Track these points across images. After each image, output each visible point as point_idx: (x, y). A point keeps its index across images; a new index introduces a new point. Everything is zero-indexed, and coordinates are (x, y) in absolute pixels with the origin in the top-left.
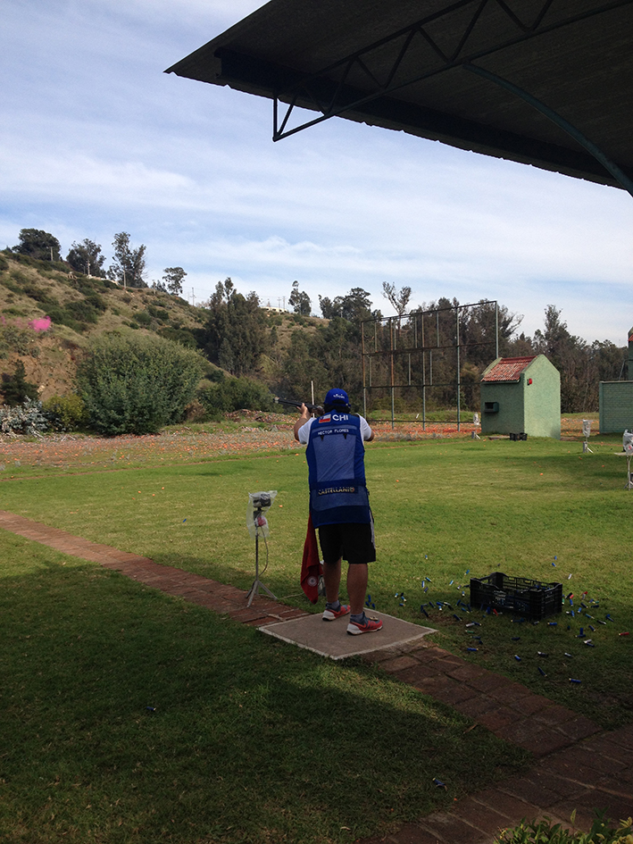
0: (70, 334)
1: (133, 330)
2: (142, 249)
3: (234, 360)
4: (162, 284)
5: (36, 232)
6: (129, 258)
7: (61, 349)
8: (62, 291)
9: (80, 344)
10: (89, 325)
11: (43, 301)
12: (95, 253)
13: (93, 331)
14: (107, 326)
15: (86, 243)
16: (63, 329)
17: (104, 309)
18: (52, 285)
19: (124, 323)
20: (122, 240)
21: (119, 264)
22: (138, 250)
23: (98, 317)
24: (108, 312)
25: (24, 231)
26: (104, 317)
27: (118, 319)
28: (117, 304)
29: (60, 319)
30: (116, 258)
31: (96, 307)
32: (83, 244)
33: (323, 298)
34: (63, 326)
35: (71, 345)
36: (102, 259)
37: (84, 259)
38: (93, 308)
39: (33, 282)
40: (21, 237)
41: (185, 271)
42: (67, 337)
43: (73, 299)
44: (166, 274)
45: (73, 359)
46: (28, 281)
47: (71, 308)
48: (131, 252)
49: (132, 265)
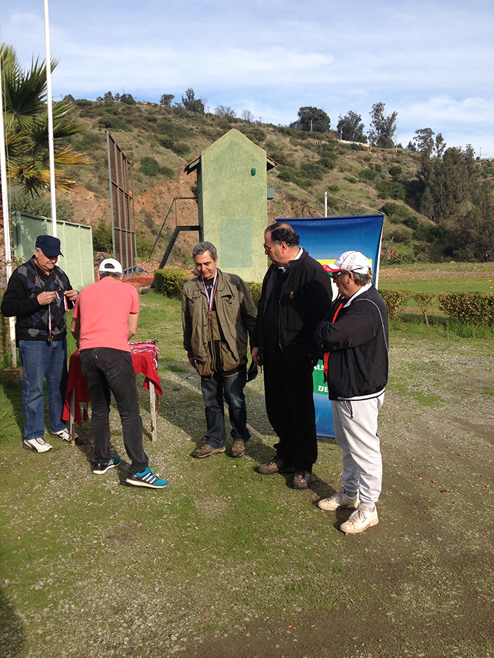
0: (293, 189)
1: (351, 184)
2: (394, 115)
4: (413, 144)
5: (310, 108)
6: (383, 123)
7: (284, 201)
8: (303, 155)
9: (299, 198)
10: (313, 181)
11: (284, 165)
12: (357, 122)
13: (317, 187)
14: (330, 181)
15: (350, 114)
16: (289, 186)
17: (332, 168)
18: (296, 151)
19: (345, 178)
20: (378, 109)
21: (375, 130)
22: (391, 116)
23: (325, 175)
24: (335, 170)
25: (301, 109)
26: (330, 174)
27: (342, 175)
28: (350, 163)
29: (288, 178)
30: (373, 125)
31: (326, 166)
32: (348, 116)
34: (291, 183)
35: (292, 199)
36: (362, 126)
37: (349, 127)
38: (322, 167)
39: (281, 150)
40: (299, 114)
41: (433, 131)
42: (291, 193)
43: (309, 161)
44: (417, 135)
45: (292, 209)
46: (277, 148)
47: (304, 168)
48: (385, 118)
49: (385, 129)
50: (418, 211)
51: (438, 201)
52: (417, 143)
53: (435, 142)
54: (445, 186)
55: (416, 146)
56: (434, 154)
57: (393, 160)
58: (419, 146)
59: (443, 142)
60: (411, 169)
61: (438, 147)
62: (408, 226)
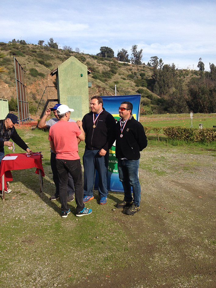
0: (99, 83)
1: (124, 80)
2: (141, 51)
3: (159, 90)
5: (105, 47)
6: (137, 54)
7: (95, 88)
8: (103, 68)
9: (102, 86)
10: (108, 79)
11: (94, 72)
12: (125, 54)
13: (109, 82)
14: (115, 79)
15: (123, 50)
16: (97, 81)
17: (115, 73)
18: (100, 66)
19: (121, 78)
20: (134, 48)
21: (133, 57)
23: (113, 76)
24: (117, 74)
25: (101, 48)
26: (115, 76)
27: (120, 76)
28: (123, 71)
29: (97, 78)
30: (132, 55)
31: (113, 72)
32: (122, 51)
33: (211, 64)
34: (98, 80)
35: (99, 87)
36: (128, 55)
37: (122, 56)
38: (111, 73)
39: (93, 65)
40: (101, 50)
41: (158, 58)
43: (105, 70)
44: (151, 59)
45: (99, 91)
46: (91, 65)
47: (103, 74)
48: (138, 52)
49: (138, 57)
50: (153, 92)
51: (161, 87)
52: (151, 62)
53: (159, 62)
54: (164, 81)
55: (151, 64)
56: (158, 67)
57: (141, 70)
58: (152, 64)
59: (162, 62)
60: (149, 74)
61: (160, 64)
62: (149, 98)
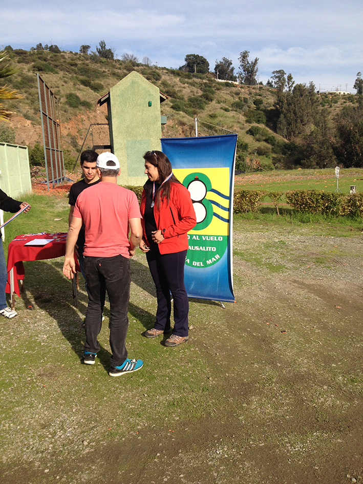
0: (183, 117)
1: (226, 112)
2: (256, 60)
3: (287, 129)
4: (271, 82)
5: (194, 56)
6: (248, 66)
7: (177, 126)
8: (189, 91)
9: (188, 123)
10: (198, 110)
11: (175, 98)
12: (229, 66)
13: (200, 114)
14: (210, 111)
15: (224, 60)
16: (180, 114)
17: (212, 100)
18: (184, 88)
19: (221, 108)
20: (244, 56)
21: (242, 71)
22: (254, 61)
23: (207, 106)
24: (214, 102)
25: (187, 56)
26: (210, 105)
27: (219, 106)
28: (225, 97)
29: (179, 108)
30: (240, 67)
31: (207, 99)
32: (222, 61)
34: (181, 112)
35: (182, 124)
36: (233, 69)
37: (224, 70)
38: (204, 100)
39: (173, 87)
40: (186, 60)
41: (285, 72)
42: (181, 119)
43: (194, 95)
44: (273, 75)
45: (183, 132)
46: (170, 86)
47: (191, 101)
48: (250, 63)
49: (250, 71)
50: (275, 131)
51: (289, 124)
52: (274, 81)
53: (287, 80)
54: (295, 113)
55: (273, 83)
56: (286, 89)
57: (256, 94)
58: (275, 83)
59: (293, 80)
60: (270, 100)
61: (289, 84)
62: (268, 143)
